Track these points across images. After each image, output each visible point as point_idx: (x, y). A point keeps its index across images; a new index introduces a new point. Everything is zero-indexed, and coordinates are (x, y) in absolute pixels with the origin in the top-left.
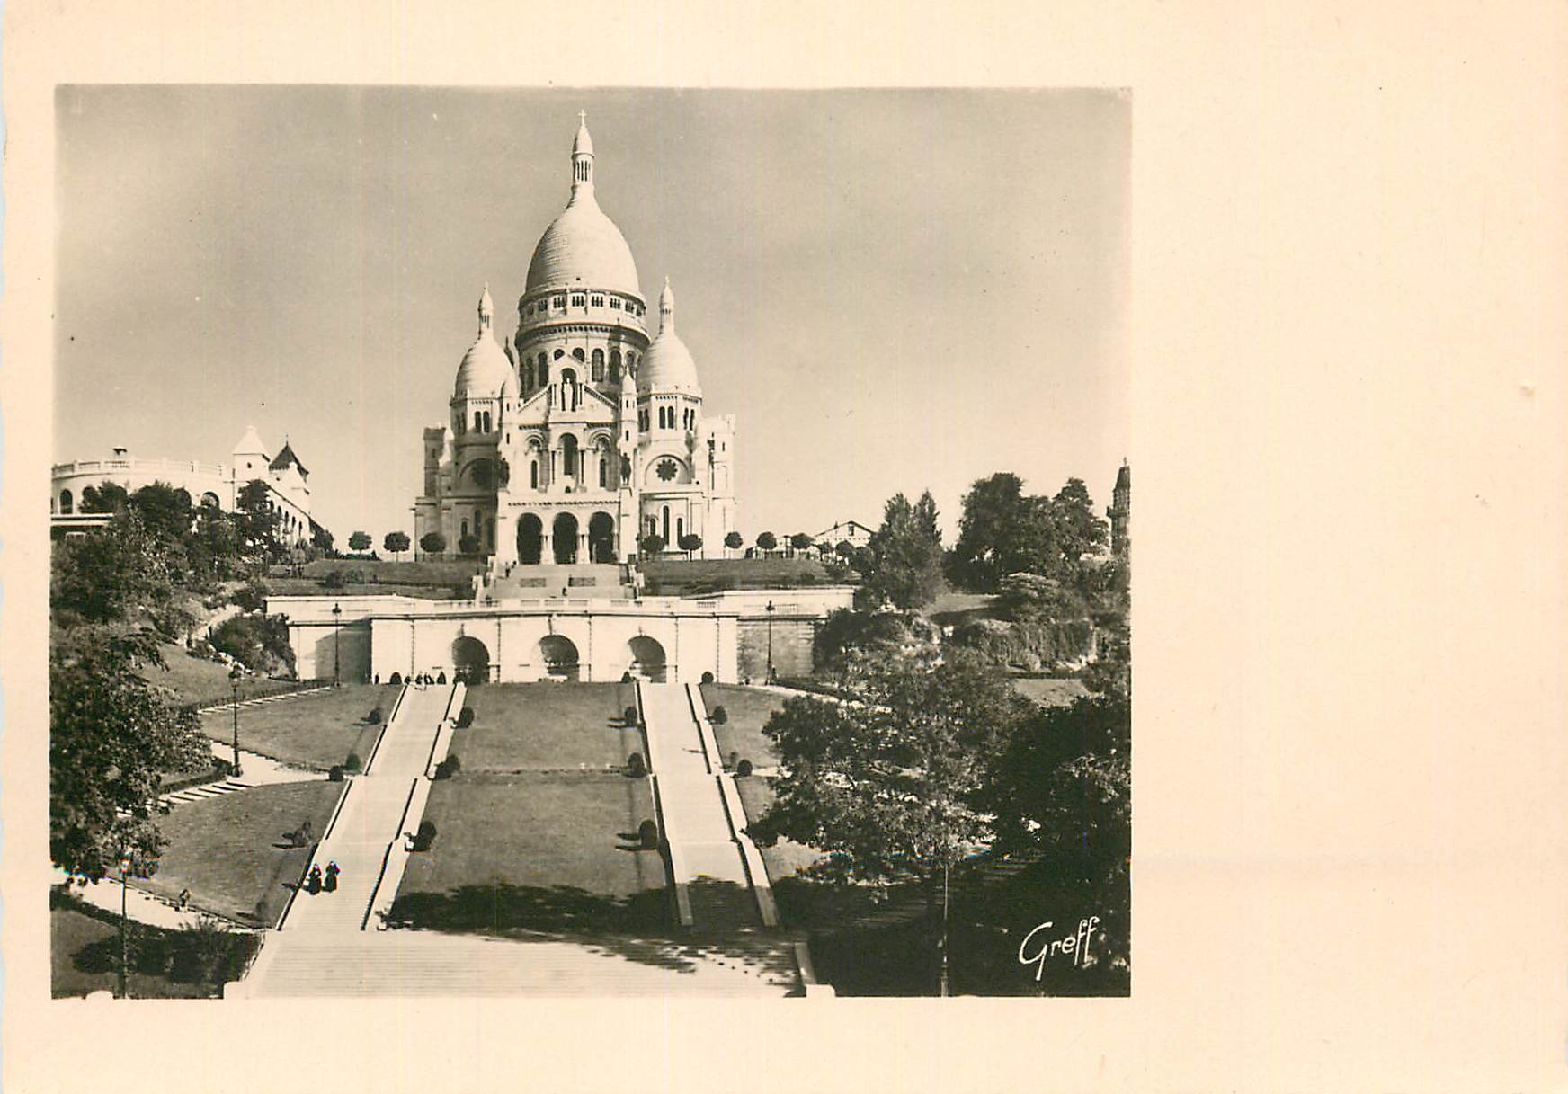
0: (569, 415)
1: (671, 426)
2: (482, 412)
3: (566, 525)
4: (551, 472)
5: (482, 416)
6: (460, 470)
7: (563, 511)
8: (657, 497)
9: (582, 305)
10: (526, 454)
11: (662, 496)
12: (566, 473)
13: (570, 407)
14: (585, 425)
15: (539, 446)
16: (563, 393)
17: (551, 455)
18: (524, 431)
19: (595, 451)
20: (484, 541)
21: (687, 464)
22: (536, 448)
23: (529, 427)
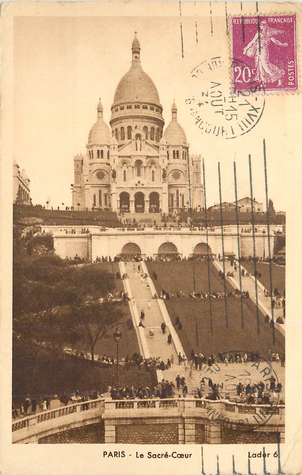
1: (178, 158)
2: (100, 150)
3: (139, 197)
4: (133, 175)
5: (100, 152)
6: (92, 173)
7: (139, 191)
8: (174, 186)
9: (139, 108)
10: (122, 168)
11: (176, 186)
12: (138, 176)
13: (140, 149)
14: (146, 157)
15: (127, 164)
16: (136, 144)
17: (132, 168)
18: (121, 158)
19: (150, 167)
20: (103, 202)
21: (184, 173)
22: (125, 165)
23: (123, 157)
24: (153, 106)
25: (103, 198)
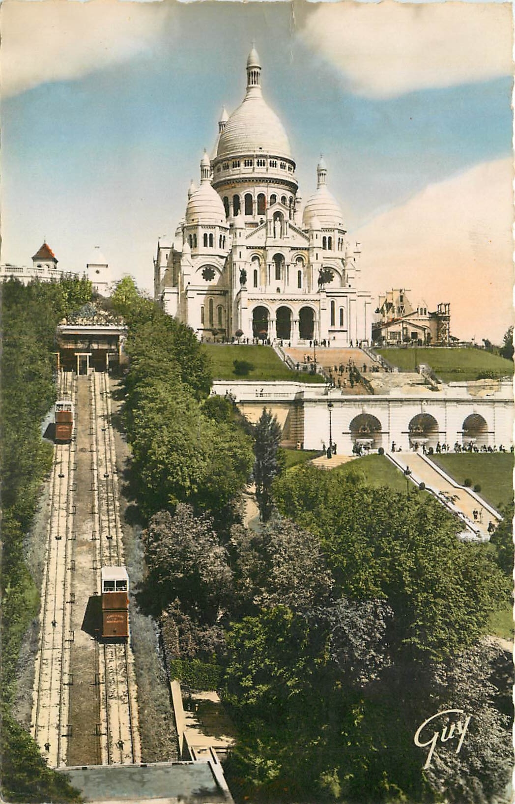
0: (279, 242)
1: (330, 248)
2: (208, 234)
3: (284, 313)
4: (268, 278)
5: (208, 237)
6: (194, 271)
7: (283, 305)
8: (327, 295)
9: (264, 165)
10: (252, 265)
11: (330, 294)
12: (276, 279)
13: (280, 236)
14: (290, 249)
15: (259, 260)
16: (274, 228)
17: (268, 266)
18: (250, 250)
19: (295, 265)
20: (215, 319)
21: (341, 274)
22: (257, 261)
23: (253, 248)
24: (285, 162)
25: (215, 311)
